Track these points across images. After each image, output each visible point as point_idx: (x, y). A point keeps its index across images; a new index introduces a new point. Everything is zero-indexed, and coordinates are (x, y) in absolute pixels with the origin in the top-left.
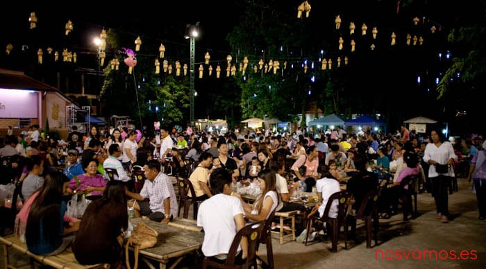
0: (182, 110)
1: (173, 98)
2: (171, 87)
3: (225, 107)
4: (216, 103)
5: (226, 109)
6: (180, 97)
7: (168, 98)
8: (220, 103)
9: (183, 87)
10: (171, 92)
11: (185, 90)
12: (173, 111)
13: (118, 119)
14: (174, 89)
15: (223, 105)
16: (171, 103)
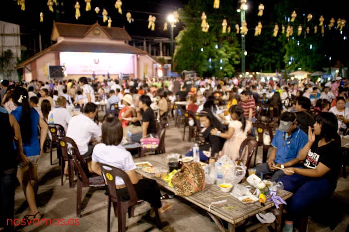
0: (234, 65)
1: (228, 57)
2: (226, 48)
3: (265, 63)
4: (258, 60)
5: (265, 64)
6: (233, 56)
7: (224, 57)
8: (261, 60)
9: (234, 48)
10: (226, 52)
11: (236, 51)
12: (228, 66)
13: (187, 73)
14: (229, 50)
15: (263, 62)
16: (226, 61)
